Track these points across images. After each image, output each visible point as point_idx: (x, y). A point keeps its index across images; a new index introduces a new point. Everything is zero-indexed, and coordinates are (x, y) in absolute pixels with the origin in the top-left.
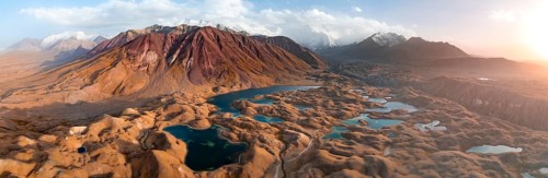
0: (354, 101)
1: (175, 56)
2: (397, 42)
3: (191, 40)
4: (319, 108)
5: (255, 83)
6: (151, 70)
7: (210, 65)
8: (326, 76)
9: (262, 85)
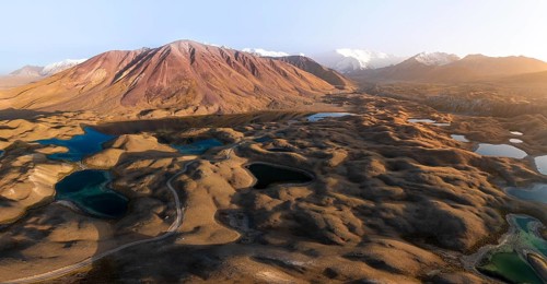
1: (125, 74)
3: (153, 54)
5: (226, 106)
7: (163, 82)
8: (357, 98)
9: (238, 111)
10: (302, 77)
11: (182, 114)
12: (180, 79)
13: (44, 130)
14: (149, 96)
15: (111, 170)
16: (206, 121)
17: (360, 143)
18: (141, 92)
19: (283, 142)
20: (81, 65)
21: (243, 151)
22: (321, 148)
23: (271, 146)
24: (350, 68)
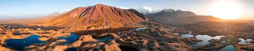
1: (83, 14)
2: (172, 12)
3: (91, 9)
5: (112, 26)
6: (72, 19)
7: (94, 18)
8: (149, 23)
9: (116, 27)
10: (133, 16)
11: (100, 28)
12: (99, 16)
13: (59, 34)
14: (89, 22)
15: (78, 47)
16: (107, 31)
17: (151, 37)
18: (87, 21)
19: (129, 38)
20: (70, 12)
21: (118, 41)
22: (140, 39)
23: (125, 39)
24: (147, 13)
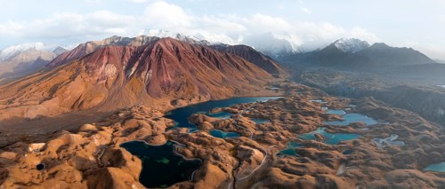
0: (312, 114)
1: (134, 69)
2: (360, 48)
3: (150, 52)
4: (276, 121)
5: (214, 94)
6: (110, 83)
7: (168, 77)
9: (221, 98)
10: (249, 68)
12: (178, 74)
14: (163, 88)
18: (156, 87)
19: (256, 111)
23: (252, 113)
